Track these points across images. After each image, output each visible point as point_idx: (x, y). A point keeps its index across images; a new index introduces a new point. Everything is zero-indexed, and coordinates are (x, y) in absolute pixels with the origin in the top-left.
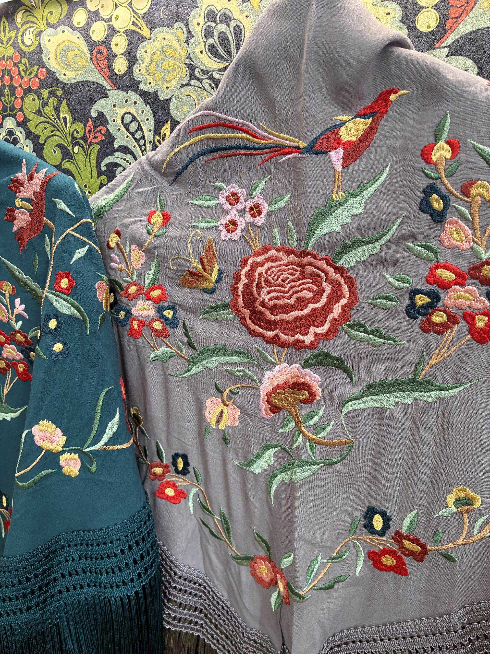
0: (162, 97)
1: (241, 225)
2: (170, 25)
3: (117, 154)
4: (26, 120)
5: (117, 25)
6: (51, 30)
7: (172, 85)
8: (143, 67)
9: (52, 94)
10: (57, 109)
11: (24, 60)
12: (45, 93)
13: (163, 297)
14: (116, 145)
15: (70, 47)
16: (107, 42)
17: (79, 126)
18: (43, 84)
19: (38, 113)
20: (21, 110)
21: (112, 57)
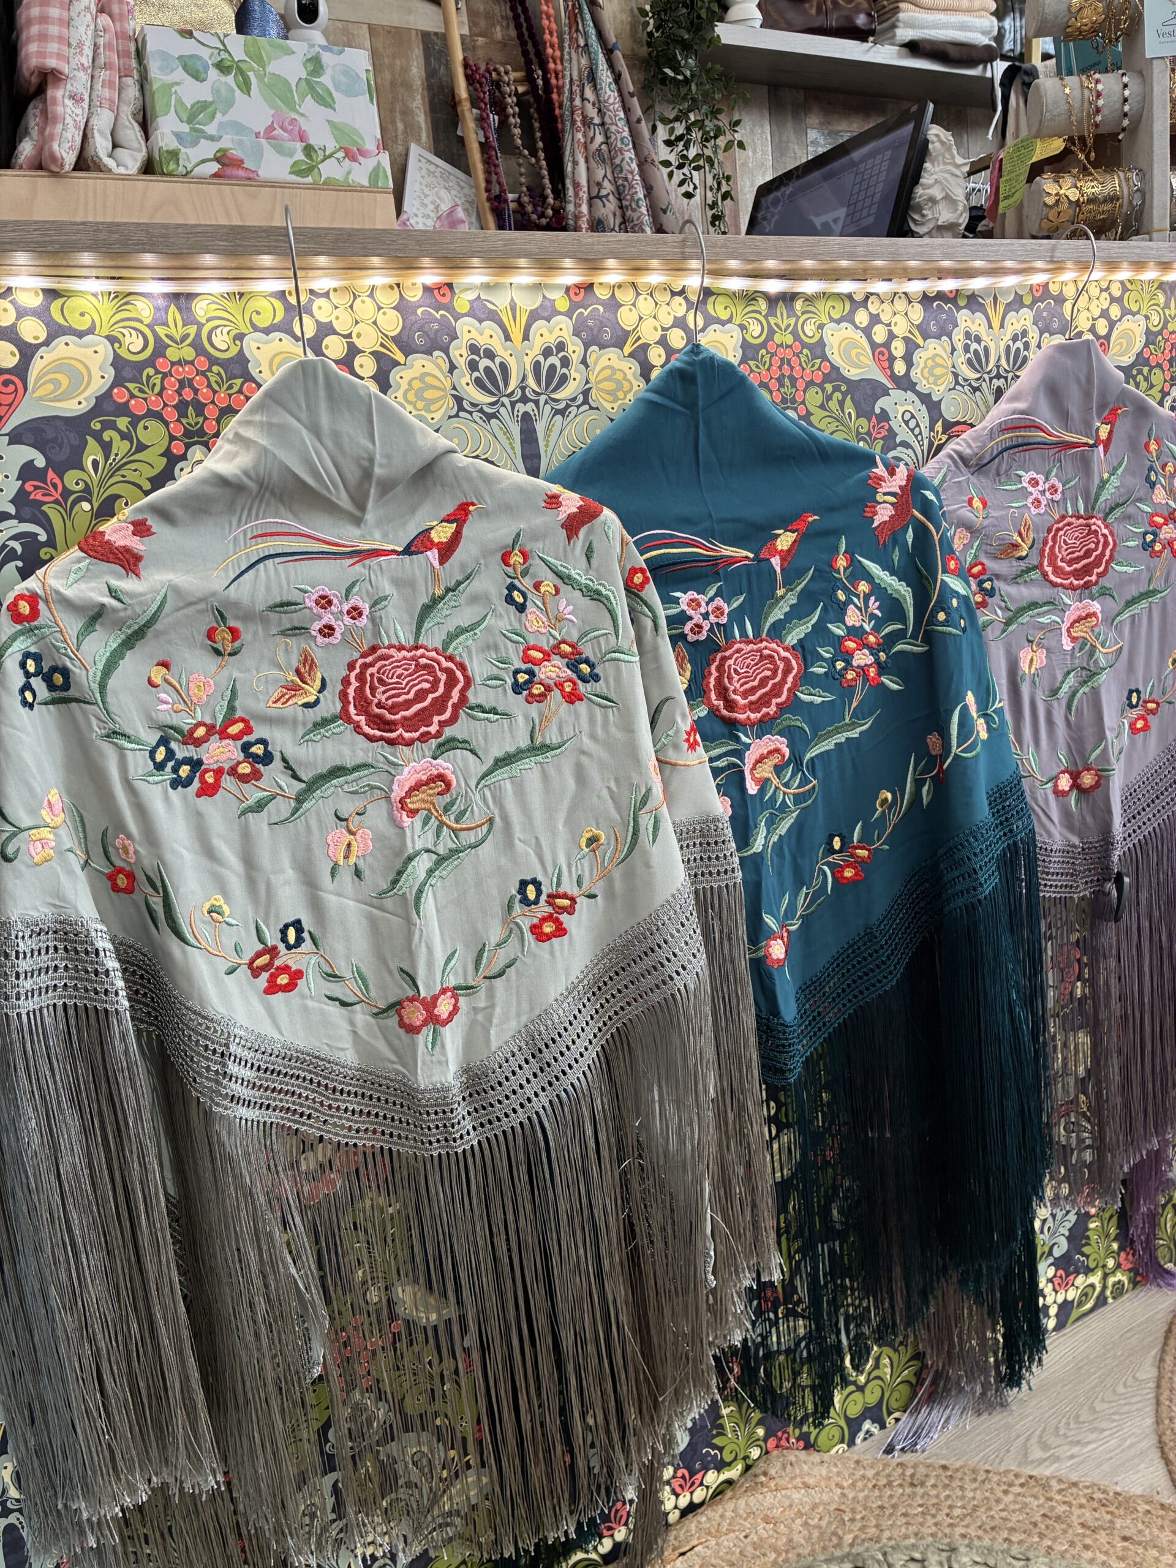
0: (935, 398)
1: (1044, 502)
2: (939, 338)
3: (899, 449)
4: (809, 414)
5: (896, 330)
6: (833, 324)
7: (942, 388)
8: (918, 371)
9: (836, 389)
10: (841, 404)
11: (805, 351)
12: (829, 387)
13: (984, 571)
14: (898, 440)
15: (854, 344)
16: (887, 345)
17: (863, 421)
18: (827, 378)
19: (822, 407)
20: (803, 403)
21: (892, 359)
